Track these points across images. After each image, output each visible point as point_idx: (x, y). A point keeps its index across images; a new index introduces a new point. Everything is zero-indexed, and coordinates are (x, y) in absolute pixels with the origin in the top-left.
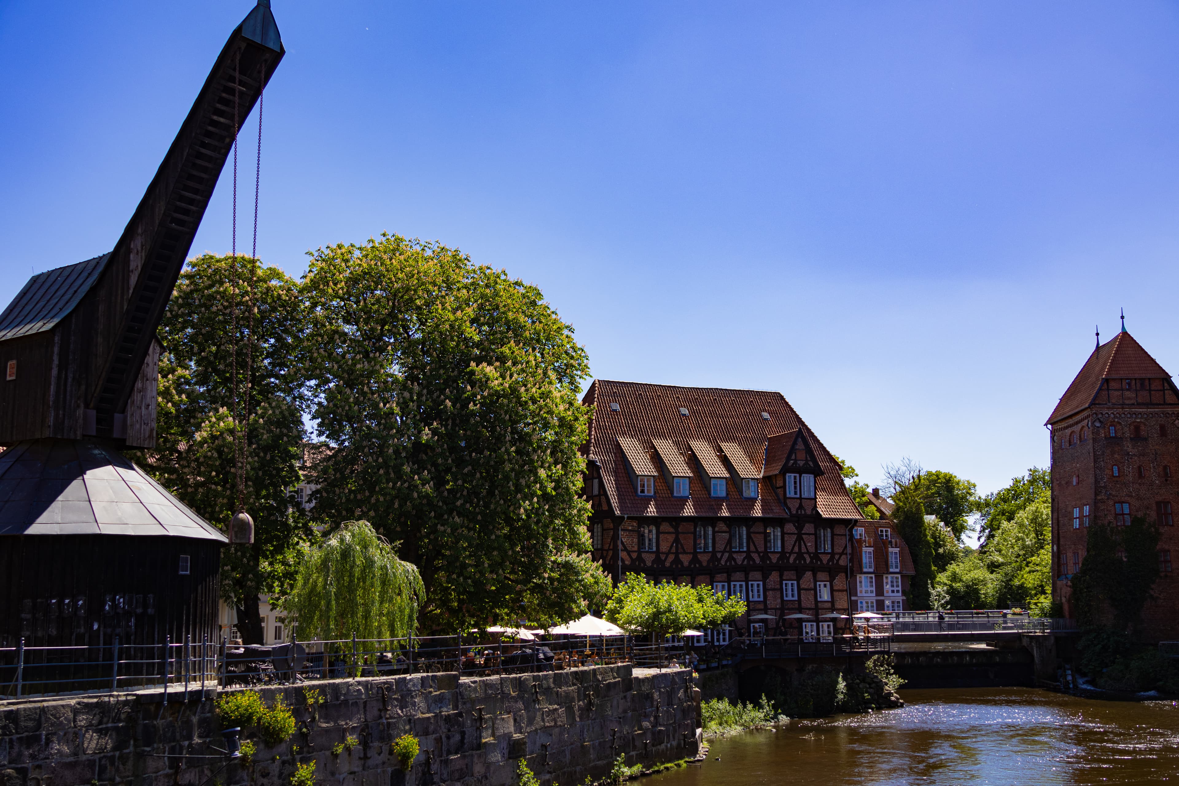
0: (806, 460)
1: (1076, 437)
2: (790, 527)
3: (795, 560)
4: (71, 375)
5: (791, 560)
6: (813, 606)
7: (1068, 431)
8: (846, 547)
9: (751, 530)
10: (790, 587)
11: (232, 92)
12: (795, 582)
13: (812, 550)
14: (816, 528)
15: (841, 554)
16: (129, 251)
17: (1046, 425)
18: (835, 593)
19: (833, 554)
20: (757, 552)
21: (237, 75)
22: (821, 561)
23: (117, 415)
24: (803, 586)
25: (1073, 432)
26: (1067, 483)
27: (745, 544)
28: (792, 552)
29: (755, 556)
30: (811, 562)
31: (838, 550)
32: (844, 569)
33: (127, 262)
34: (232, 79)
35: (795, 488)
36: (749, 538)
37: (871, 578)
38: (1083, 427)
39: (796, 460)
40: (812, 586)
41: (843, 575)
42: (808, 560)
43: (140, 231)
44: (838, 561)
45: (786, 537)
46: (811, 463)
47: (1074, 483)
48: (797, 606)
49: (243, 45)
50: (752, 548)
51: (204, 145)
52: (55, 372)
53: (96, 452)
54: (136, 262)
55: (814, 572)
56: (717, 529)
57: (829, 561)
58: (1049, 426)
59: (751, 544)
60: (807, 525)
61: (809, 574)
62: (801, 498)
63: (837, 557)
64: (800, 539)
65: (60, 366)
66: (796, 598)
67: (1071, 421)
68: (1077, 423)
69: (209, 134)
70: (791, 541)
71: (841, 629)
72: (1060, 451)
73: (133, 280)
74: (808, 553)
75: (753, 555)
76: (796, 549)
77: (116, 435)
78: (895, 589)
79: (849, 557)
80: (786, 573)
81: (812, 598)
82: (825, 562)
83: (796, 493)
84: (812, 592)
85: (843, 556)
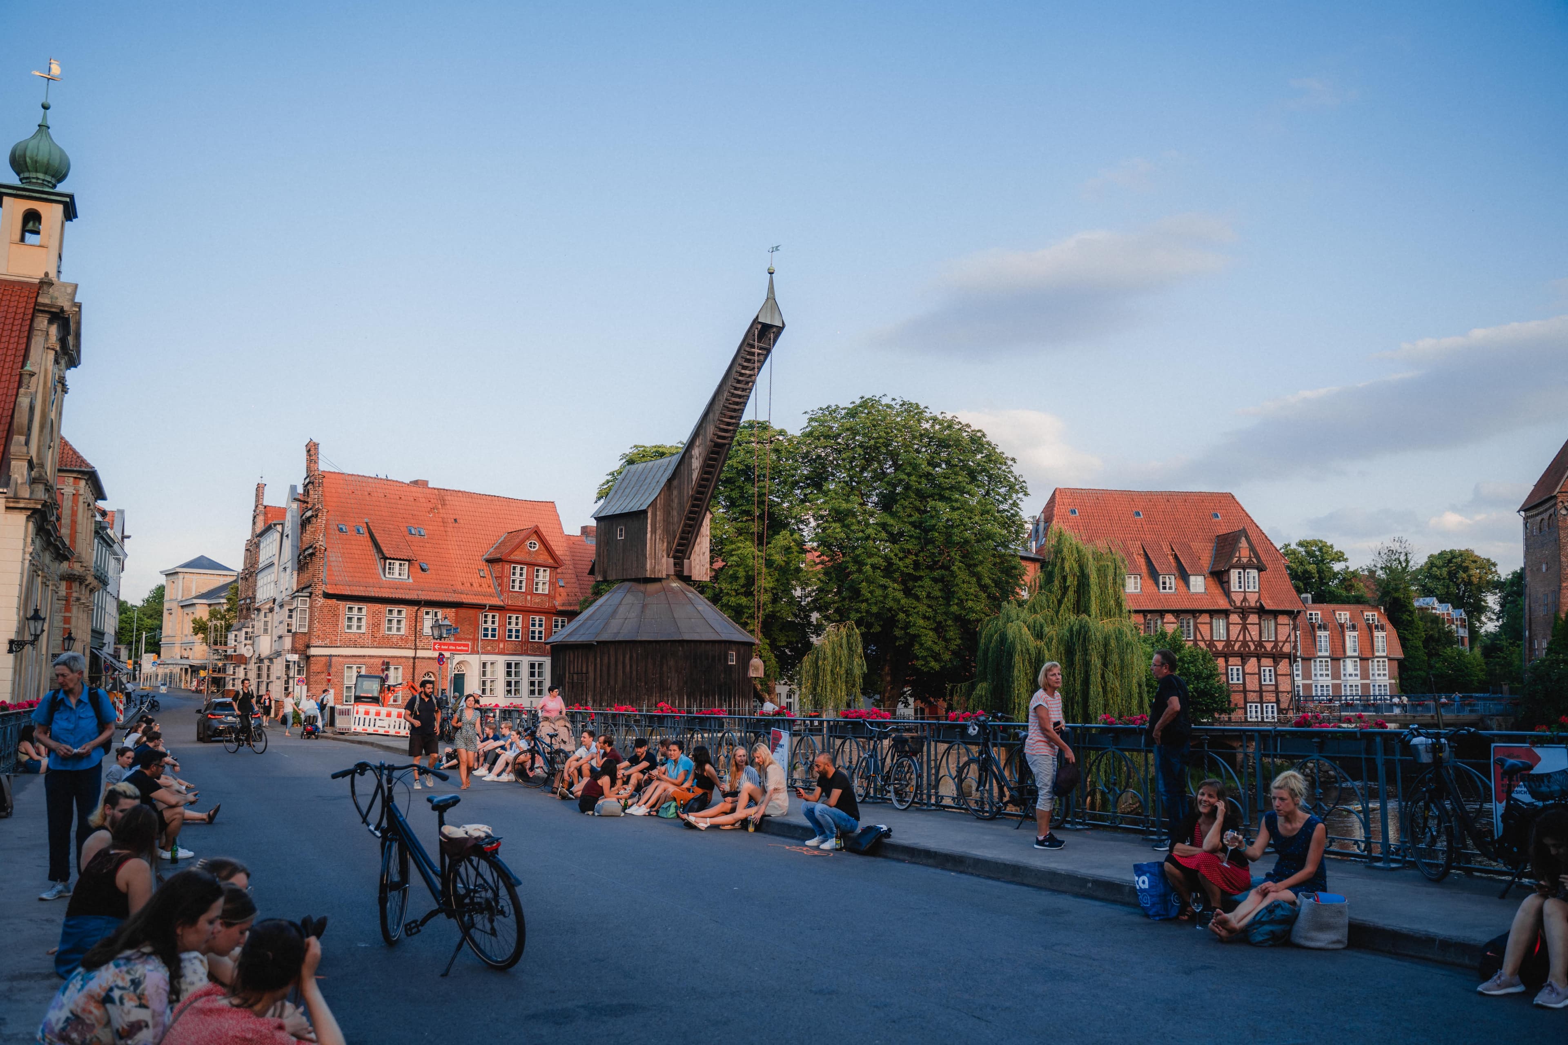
0: (1250, 557)
1: (1546, 522)
2: (1234, 618)
3: (1240, 648)
4: (658, 537)
5: (1236, 648)
6: (1258, 689)
7: (1539, 518)
8: (1289, 635)
9: (1198, 621)
10: (1235, 672)
11: (753, 354)
12: (1240, 668)
13: (1256, 638)
14: (1260, 618)
15: (1284, 642)
16: (691, 457)
17: (1519, 511)
18: (1279, 677)
19: (1276, 642)
20: (1203, 640)
21: (756, 343)
22: (1265, 648)
23: (685, 561)
24: (1247, 671)
25: (1542, 519)
26: (1537, 570)
27: (1192, 634)
28: (1236, 641)
29: (1202, 644)
30: (1256, 649)
31: (1282, 638)
32: (1288, 656)
33: (690, 464)
34: (753, 346)
35: (1240, 582)
36: (1196, 627)
37: (1327, 662)
38: (1551, 515)
39: (1240, 558)
40: (1257, 671)
41: (1287, 660)
42: (1252, 647)
43: (697, 444)
44: (1281, 648)
45: (1231, 627)
46: (1254, 560)
47: (1544, 570)
48: (1241, 689)
49: (759, 326)
50: (1199, 637)
51: (736, 389)
52: (649, 535)
53: (674, 585)
54: (696, 464)
55: (1259, 658)
56: (1165, 620)
57: (1272, 648)
58: (1522, 513)
59: (1198, 633)
60: (1251, 616)
61: (1253, 660)
62: (1245, 592)
63: (1280, 644)
64: (1244, 628)
65: (652, 531)
66: (1241, 682)
67: (1541, 509)
68: (1546, 510)
69: (739, 382)
70: (1235, 631)
71: (1284, 709)
72: (1532, 538)
73: (695, 475)
74: (1252, 641)
75: (1199, 643)
76: (1241, 638)
77: (686, 573)
78: (1382, 672)
79: (1292, 644)
80: (1230, 659)
81: (1256, 682)
82: (1269, 649)
83: (1240, 587)
84: (1257, 676)
85: (1287, 644)
